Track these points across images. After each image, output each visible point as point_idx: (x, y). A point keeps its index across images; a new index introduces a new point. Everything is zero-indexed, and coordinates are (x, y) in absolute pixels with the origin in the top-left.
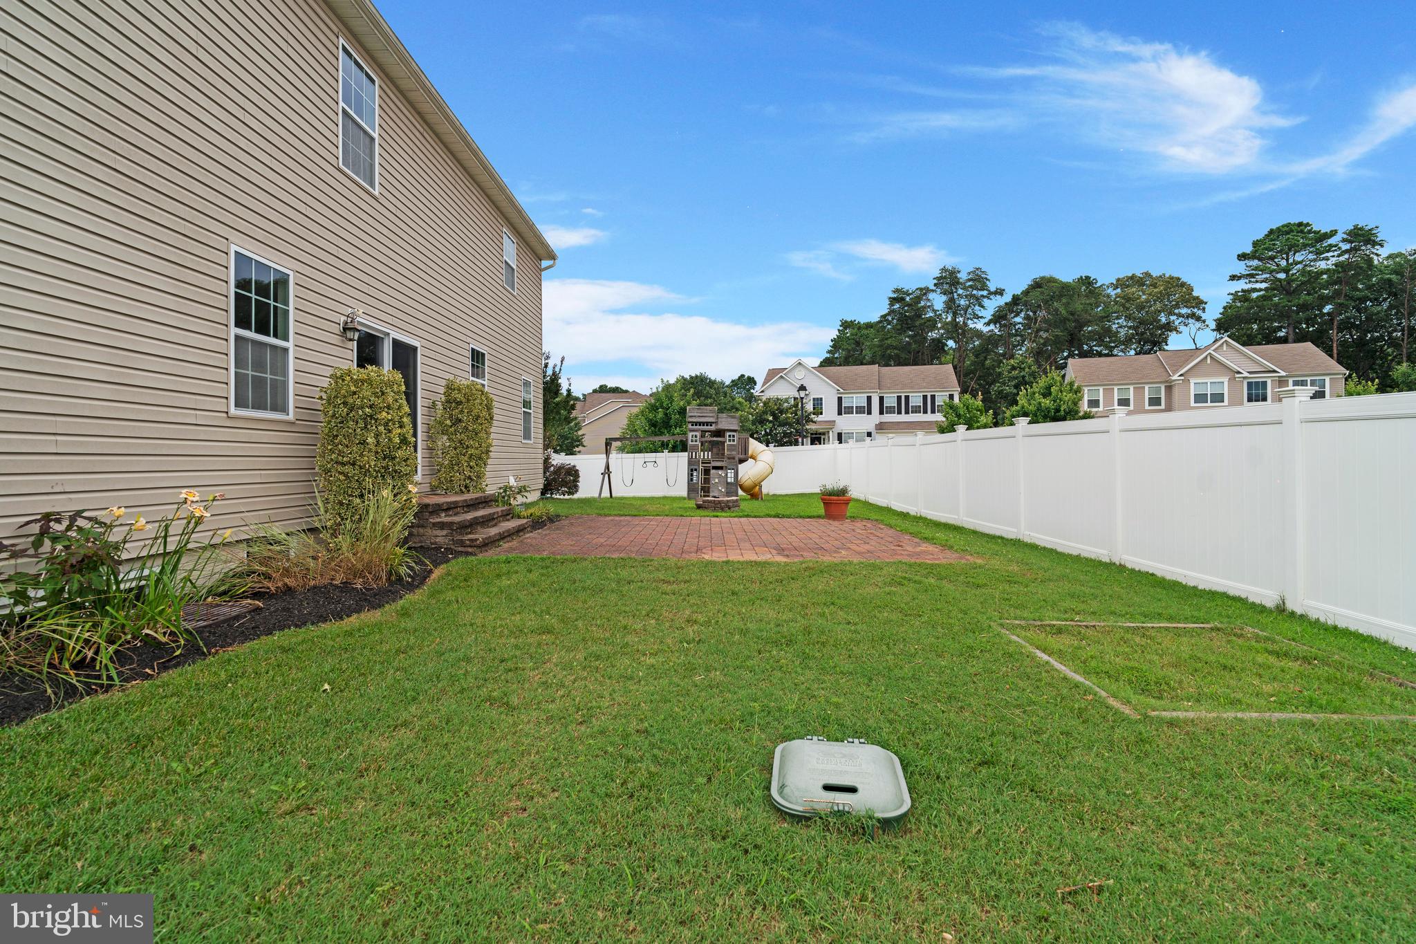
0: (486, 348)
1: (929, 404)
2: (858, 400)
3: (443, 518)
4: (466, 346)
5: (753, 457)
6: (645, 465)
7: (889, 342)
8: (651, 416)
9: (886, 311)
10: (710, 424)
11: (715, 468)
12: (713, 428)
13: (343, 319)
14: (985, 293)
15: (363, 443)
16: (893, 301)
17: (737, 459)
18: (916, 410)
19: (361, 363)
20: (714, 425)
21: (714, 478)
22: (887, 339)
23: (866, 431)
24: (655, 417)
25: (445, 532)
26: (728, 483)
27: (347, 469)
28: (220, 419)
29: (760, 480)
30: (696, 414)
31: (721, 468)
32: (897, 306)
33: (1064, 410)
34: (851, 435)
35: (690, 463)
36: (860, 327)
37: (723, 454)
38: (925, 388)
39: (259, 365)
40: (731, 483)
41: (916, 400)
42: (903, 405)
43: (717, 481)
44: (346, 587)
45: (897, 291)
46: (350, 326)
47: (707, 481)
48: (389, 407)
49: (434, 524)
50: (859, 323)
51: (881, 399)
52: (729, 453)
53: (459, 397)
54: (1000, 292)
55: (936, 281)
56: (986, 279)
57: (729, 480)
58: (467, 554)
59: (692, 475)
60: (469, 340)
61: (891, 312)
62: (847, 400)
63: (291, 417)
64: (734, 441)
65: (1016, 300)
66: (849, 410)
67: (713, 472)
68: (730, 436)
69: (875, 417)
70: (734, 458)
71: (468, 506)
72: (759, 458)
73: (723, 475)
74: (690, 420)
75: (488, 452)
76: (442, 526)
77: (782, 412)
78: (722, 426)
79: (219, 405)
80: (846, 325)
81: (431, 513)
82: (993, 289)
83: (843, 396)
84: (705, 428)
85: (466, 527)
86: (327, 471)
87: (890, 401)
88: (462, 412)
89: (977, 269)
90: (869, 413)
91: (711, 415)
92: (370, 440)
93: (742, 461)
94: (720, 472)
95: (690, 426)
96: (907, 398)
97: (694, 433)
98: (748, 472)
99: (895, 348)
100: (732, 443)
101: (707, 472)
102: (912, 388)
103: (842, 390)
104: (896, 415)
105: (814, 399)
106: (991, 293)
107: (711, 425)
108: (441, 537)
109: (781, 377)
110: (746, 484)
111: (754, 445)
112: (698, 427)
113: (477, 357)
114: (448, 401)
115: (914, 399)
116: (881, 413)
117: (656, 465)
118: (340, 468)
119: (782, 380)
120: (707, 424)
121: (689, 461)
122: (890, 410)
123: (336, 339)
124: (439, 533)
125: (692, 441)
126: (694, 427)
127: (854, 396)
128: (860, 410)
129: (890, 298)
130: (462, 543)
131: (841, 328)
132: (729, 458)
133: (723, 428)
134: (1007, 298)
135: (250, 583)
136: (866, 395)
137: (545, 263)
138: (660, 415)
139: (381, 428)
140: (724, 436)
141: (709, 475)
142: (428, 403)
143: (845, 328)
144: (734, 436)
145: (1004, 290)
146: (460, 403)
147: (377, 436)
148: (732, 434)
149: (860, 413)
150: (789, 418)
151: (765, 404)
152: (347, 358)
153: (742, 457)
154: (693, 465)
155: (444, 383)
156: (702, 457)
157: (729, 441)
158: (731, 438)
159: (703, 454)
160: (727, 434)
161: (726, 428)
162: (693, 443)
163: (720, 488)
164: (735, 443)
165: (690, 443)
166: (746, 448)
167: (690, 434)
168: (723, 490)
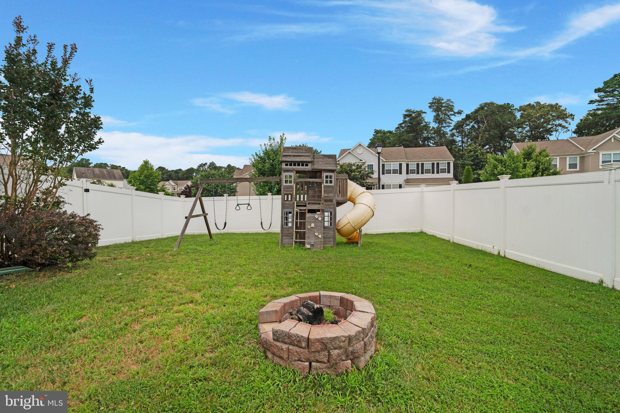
1: (436, 168)
2: (394, 166)
5: (353, 201)
6: (238, 208)
7: (403, 137)
8: (260, 166)
9: (402, 122)
10: (306, 163)
11: (311, 211)
12: (309, 168)
14: (452, 113)
16: (405, 116)
17: (335, 202)
18: (428, 171)
20: (310, 165)
21: (310, 223)
22: (402, 136)
23: (398, 184)
24: (263, 167)
26: (325, 228)
29: (359, 225)
30: (290, 154)
31: (317, 211)
32: (407, 119)
33: (542, 168)
34: (390, 186)
35: (283, 206)
36: (384, 133)
37: (320, 196)
38: (433, 159)
40: (328, 228)
41: (428, 166)
42: (420, 169)
43: (313, 225)
45: (407, 111)
47: (302, 225)
50: (384, 131)
51: (407, 165)
52: (326, 195)
54: (460, 113)
55: (430, 105)
56: (453, 105)
57: (326, 225)
59: (287, 218)
61: (405, 122)
62: (387, 166)
64: (331, 182)
65: (468, 117)
66: (389, 172)
67: (308, 215)
68: (327, 177)
69: (404, 176)
70: (331, 201)
72: (358, 200)
73: (320, 219)
74: (284, 159)
77: (351, 171)
78: (318, 166)
80: (377, 132)
82: (456, 111)
83: (385, 163)
84: (301, 168)
87: (412, 166)
89: (448, 100)
90: (401, 173)
91: (307, 154)
93: (339, 204)
94: (316, 216)
95: (284, 166)
96: (422, 164)
97: (288, 174)
98: (346, 216)
99: (407, 141)
100: (329, 184)
101: (302, 215)
102: (425, 159)
103: (384, 160)
104: (416, 174)
105: (368, 165)
106: (455, 113)
107: (307, 165)
109: (349, 152)
110: (345, 229)
111: (353, 187)
112: (293, 167)
115: (427, 165)
116: (407, 173)
117: (249, 208)
119: (350, 155)
120: (303, 163)
121: (282, 204)
122: (413, 172)
125: (286, 182)
126: (289, 167)
127: (392, 163)
128: (395, 172)
129: (404, 115)
131: (375, 134)
132: (326, 201)
133: (320, 168)
134: (463, 116)
136: (398, 163)
138: (267, 165)
140: (320, 177)
141: (305, 219)
143: (377, 133)
144: (331, 177)
145: (462, 111)
148: (329, 174)
149: (395, 173)
150: (356, 175)
151: (341, 166)
153: (340, 199)
154: (287, 208)
156: (298, 200)
157: (327, 182)
158: (329, 179)
159: (298, 196)
160: (325, 174)
161: (323, 168)
162: (288, 184)
163: (316, 234)
164: (333, 184)
165: (285, 184)
166: (344, 190)
167: (284, 174)
168: (320, 236)
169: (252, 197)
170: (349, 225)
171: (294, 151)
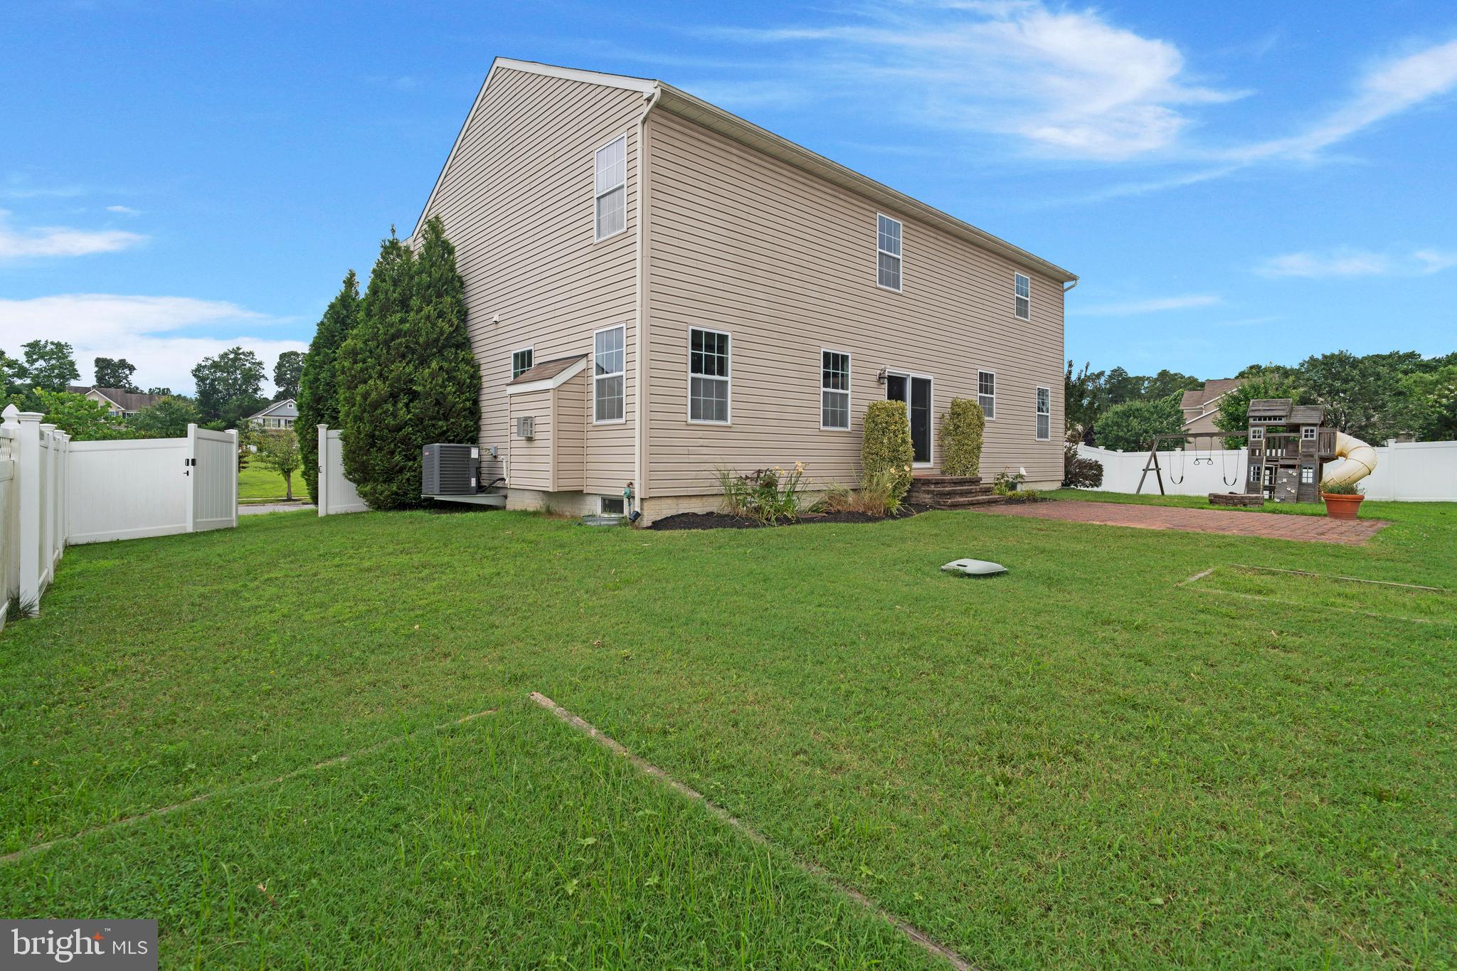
0: (995, 370)
3: (932, 487)
4: (975, 372)
5: (1344, 457)
6: (1197, 462)
8: (1231, 410)
10: (1280, 418)
11: (1282, 466)
12: (1284, 422)
13: (879, 372)
15: (882, 443)
17: (1319, 457)
19: (891, 396)
20: (1285, 419)
21: (1284, 478)
25: (930, 496)
26: (1304, 484)
27: (874, 456)
28: (816, 432)
30: (1261, 408)
31: (1293, 467)
35: (1251, 460)
37: (1297, 451)
39: (834, 405)
40: (1307, 485)
43: (1285, 480)
44: (864, 514)
46: (882, 376)
48: (896, 423)
49: (924, 491)
52: (1305, 450)
53: (959, 410)
57: (1304, 480)
58: (942, 509)
59: (1252, 473)
60: (977, 367)
63: (849, 429)
64: (1313, 436)
67: (1280, 470)
68: (1307, 431)
70: (1312, 456)
71: (954, 483)
72: (1351, 456)
73: (1296, 474)
74: (1251, 414)
75: (979, 448)
76: (928, 492)
78: (1295, 420)
79: (816, 425)
81: (923, 484)
84: (1273, 422)
85: (945, 494)
86: (866, 458)
88: (960, 421)
91: (1281, 408)
92: (885, 441)
93: (1327, 460)
94: (1290, 471)
95: (1251, 421)
97: (1256, 429)
98: (1334, 472)
100: (1309, 439)
107: (1281, 420)
108: (927, 499)
111: (1344, 440)
112: (1262, 422)
113: (986, 380)
114: (953, 414)
117: (1210, 462)
118: (871, 457)
120: (1276, 418)
121: (1249, 458)
123: (874, 384)
124: (926, 496)
125: (1254, 437)
126: (1258, 422)
130: (939, 503)
132: (1304, 456)
133: (1298, 422)
135: (825, 507)
137: (1066, 285)
139: (892, 434)
140: (1298, 431)
142: (939, 415)
144: (1313, 431)
146: (959, 414)
147: (889, 439)
148: (1309, 428)
152: (881, 395)
153: (1327, 454)
154: (1255, 462)
155: (950, 400)
156: (1268, 454)
157: (1306, 436)
158: (1309, 433)
159: (1268, 451)
160: (1303, 429)
161: (1302, 422)
162: (1257, 439)
163: (1289, 489)
164: (1315, 438)
165: (1252, 439)
166: (1331, 444)
167: (1251, 430)
168: (1293, 491)
169: (1213, 452)
170: (1332, 482)
171: (1266, 404)
